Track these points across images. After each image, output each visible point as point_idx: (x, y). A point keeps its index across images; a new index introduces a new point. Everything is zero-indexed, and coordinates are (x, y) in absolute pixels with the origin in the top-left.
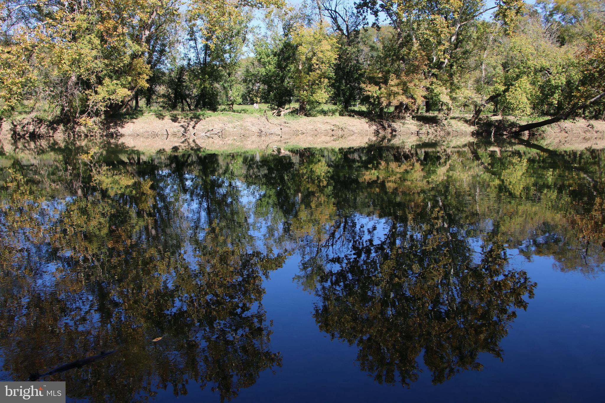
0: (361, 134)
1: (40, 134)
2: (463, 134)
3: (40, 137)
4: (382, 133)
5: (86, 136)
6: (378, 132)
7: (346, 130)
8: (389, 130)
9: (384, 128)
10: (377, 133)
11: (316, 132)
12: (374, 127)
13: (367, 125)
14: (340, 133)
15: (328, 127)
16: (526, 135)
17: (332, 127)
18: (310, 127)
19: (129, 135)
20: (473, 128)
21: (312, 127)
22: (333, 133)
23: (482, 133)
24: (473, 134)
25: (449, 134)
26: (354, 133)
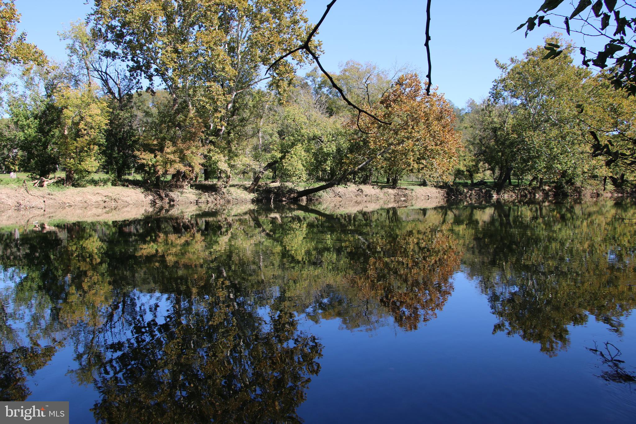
0: (137, 205)
2: (243, 202)
4: (159, 203)
6: (155, 202)
7: (119, 201)
8: (167, 200)
9: (161, 198)
10: (153, 203)
12: (151, 197)
13: (143, 195)
14: (113, 204)
15: (100, 198)
16: (304, 200)
17: (104, 199)
18: (79, 199)
20: (252, 196)
21: (81, 199)
22: (106, 204)
23: (262, 200)
24: (253, 201)
25: (229, 202)
26: (129, 204)
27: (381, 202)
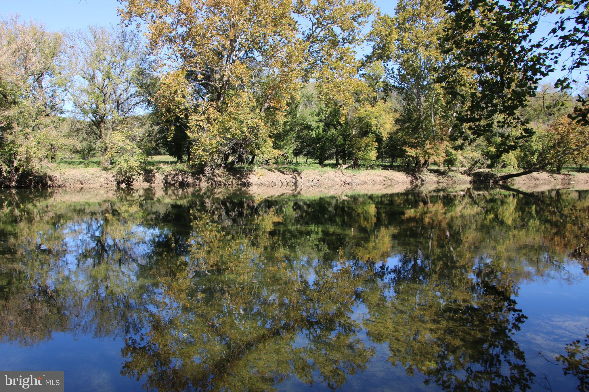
0: (403, 183)
1: (188, 183)
2: (464, 182)
3: (188, 185)
4: (415, 182)
5: (225, 185)
6: (413, 181)
7: (393, 180)
8: (419, 181)
9: (417, 179)
10: (412, 182)
11: (374, 182)
12: (410, 178)
13: (405, 177)
14: (390, 182)
15: (381, 178)
16: (501, 183)
17: (385, 179)
18: (369, 178)
19: (256, 184)
20: (469, 178)
21: (370, 178)
22: (384, 182)
23: (476, 182)
24: (471, 182)
25: (455, 182)
26: (399, 183)
27: (553, 184)
